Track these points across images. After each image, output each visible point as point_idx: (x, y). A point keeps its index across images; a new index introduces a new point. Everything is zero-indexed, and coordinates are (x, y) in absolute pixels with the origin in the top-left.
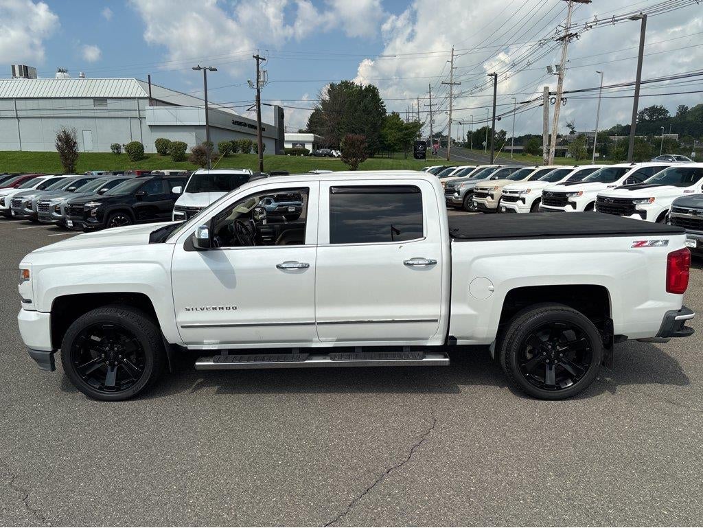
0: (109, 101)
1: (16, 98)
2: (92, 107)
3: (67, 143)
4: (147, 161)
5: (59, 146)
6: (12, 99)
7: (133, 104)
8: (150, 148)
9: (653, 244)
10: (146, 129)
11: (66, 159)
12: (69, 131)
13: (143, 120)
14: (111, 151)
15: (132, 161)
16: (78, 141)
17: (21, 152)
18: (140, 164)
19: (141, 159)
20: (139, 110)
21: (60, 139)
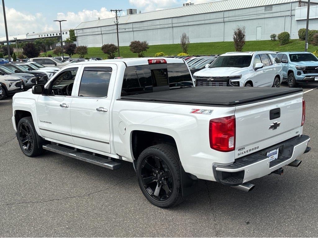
0: (273, 6)
1: (224, 11)
2: (263, 11)
3: (240, 35)
4: (291, 44)
5: (234, 38)
6: (222, 11)
7: (288, 7)
8: (294, 36)
9: (202, 112)
10: (294, 23)
11: (237, 46)
12: (241, 28)
13: (293, 17)
14: (270, 39)
15: (281, 45)
16: (245, 34)
17: (223, 42)
18: (285, 47)
19: (288, 43)
20: (291, 10)
21: (236, 34)
